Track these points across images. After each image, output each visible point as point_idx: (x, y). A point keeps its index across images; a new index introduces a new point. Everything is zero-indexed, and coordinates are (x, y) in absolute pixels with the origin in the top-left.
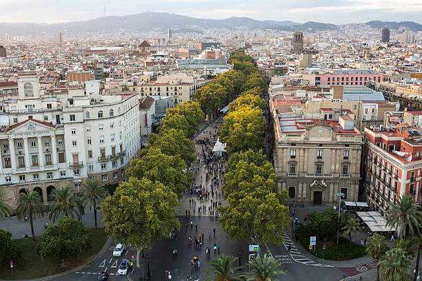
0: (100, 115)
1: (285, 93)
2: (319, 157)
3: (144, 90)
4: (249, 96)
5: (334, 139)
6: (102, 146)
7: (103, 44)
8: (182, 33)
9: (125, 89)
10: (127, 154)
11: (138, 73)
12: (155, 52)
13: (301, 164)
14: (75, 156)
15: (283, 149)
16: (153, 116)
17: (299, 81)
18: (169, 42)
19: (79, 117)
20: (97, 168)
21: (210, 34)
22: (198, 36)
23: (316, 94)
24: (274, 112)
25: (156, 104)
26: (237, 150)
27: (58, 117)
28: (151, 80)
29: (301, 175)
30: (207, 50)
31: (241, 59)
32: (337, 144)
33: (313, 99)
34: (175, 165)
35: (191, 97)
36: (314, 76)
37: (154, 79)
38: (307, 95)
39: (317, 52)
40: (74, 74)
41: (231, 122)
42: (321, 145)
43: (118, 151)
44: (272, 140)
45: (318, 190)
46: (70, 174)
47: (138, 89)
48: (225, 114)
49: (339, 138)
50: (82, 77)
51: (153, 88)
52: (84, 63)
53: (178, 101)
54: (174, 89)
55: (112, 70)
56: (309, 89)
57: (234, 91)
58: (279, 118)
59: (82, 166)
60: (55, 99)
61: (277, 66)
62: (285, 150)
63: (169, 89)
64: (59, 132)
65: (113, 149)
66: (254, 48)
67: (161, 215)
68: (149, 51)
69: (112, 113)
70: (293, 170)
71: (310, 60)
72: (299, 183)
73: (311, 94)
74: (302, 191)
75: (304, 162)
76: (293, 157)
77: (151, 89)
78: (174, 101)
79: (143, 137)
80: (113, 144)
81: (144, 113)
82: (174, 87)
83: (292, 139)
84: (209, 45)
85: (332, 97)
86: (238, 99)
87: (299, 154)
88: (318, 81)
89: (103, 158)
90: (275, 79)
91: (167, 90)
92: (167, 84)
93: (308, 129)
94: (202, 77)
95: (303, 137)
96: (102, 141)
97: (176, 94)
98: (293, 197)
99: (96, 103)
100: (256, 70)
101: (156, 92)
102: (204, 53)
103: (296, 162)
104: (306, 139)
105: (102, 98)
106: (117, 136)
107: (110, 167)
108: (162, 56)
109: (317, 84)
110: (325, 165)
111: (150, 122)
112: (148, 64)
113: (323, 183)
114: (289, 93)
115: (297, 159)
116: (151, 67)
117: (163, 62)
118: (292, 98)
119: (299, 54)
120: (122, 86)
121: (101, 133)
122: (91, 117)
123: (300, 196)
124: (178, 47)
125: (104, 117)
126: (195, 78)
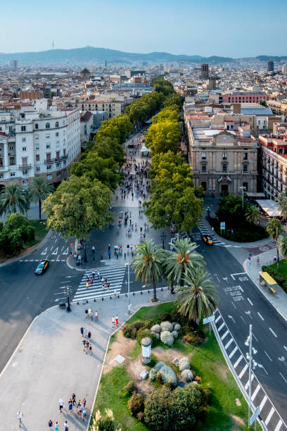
0: (48, 126)
1: (196, 109)
2: (224, 158)
3: (84, 106)
4: (168, 111)
5: (236, 144)
6: (48, 151)
7: (51, 70)
8: (115, 63)
9: (70, 105)
10: (69, 157)
11: (80, 93)
12: (93, 77)
13: (211, 163)
14: (25, 159)
15: (196, 152)
16: (92, 127)
17: (206, 100)
18: (105, 69)
19: (30, 128)
21: (137, 64)
22: (128, 65)
23: (220, 109)
24: (188, 124)
25: (94, 117)
26: (159, 151)
27: (10, 128)
28: (90, 98)
29: (211, 172)
30: (135, 77)
31: (161, 83)
32: (238, 148)
33: (218, 114)
34: (110, 166)
35: (122, 111)
36: (218, 96)
37: (92, 97)
38: (213, 111)
39: (219, 78)
40: (26, 94)
41: (154, 132)
42: (224, 149)
43: (61, 154)
45: (225, 184)
46: (19, 174)
47: (80, 105)
48: (149, 125)
49: (239, 144)
50: (33, 95)
51: (92, 105)
52: (35, 84)
53: (112, 115)
54: (108, 106)
55: (58, 91)
56: (214, 106)
57: (156, 107)
58: (192, 128)
59: (30, 168)
60: (9, 114)
61: (189, 89)
62: (197, 153)
63: (105, 106)
64: (11, 140)
65: (58, 153)
66: (171, 75)
67: (97, 208)
68: (88, 76)
69: (57, 125)
70: (204, 168)
71: (214, 84)
72: (209, 178)
73: (216, 110)
74: (212, 185)
75: (213, 162)
76: (204, 158)
77: (90, 106)
78: (109, 115)
80: (58, 149)
81: (84, 124)
82: (108, 104)
83: (203, 144)
84: (136, 73)
85: (232, 113)
86: (160, 113)
87: (209, 156)
88: (221, 100)
89: (49, 161)
90: (187, 99)
91: (103, 106)
92: (103, 102)
93: (215, 136)
94: (131, 96)
95: (211, 143)
96: (48, 147)
97: (110, 110)
98: (205, 190)
99: (44, 117)
100: (173, 91)
101: (94, 108)
102: (132, 79)
103: (206, 162)
104: (214, 144)
105: (50, 113)
106: (61, 143)
107: (54, 168)
108: (100, 81)
109: (220, 102)
110: (229, 164)
111: (89, 131)
112: (88, 86)
113: (229, 179)
114: (199, 109)
115: (207, 160)
116: (90, 89)
117: (100, 85)
118: (201, 113)
119: (206, 79)
120: (67, 103)
121: (48, 141)
122: (39, 128)
123: (210, 189)
124: (112, 74)
125: (51, 127)
126: (125, 98)
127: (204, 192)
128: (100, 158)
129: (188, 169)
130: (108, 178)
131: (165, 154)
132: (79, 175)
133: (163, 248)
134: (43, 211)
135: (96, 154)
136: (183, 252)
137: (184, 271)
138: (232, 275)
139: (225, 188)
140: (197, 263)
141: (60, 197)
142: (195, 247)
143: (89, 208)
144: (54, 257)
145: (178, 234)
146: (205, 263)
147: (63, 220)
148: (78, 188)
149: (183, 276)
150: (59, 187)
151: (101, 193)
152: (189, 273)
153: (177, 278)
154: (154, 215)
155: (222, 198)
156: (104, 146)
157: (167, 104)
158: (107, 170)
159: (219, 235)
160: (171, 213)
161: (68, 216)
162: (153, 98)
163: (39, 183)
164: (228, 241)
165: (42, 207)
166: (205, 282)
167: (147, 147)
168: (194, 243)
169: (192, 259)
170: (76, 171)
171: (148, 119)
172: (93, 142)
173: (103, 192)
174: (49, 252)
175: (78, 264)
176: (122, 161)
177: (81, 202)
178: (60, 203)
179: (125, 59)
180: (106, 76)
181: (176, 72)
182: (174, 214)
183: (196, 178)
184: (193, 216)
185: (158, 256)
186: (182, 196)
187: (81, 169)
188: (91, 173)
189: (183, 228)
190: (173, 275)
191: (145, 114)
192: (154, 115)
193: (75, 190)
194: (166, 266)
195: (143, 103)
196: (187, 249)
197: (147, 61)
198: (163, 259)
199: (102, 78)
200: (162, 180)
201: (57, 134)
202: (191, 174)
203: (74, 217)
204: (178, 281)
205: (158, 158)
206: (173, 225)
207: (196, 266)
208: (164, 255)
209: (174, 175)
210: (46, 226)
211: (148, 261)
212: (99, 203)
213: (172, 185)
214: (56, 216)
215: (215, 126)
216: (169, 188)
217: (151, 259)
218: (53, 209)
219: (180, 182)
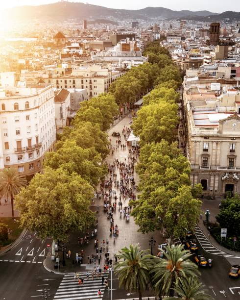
0: (16, 107)
1: (199, 86)
2: (232, 151)
3: (59, 82)
4: (162, 88)
6: (18, 138)
7: (17, 35)
8: (97, 24)
9: (41, 81)
10: (43, 146)
11: (53, 66)
12: (69, 43)
13: (214, 157)
15: (196, 142)
16: (69, 109)
17: (214, 74)
18: (84, 33)
20: (14, 160)
21: (125, 25)
22: (113, 27)
23: (231, 87)
24: (188, 106)
25: (72, 97)
26: (150, 141)
28: (66, 72)
29: (214, 168)
30: (122, 42)
31: (156, 51)
33: (228, 92)
34: (91, 157)
35: (105, 89)
36: (230, 68)
37: (69, 70)
38: (221, 88)
39: (234, 44)
41: (144, 116)
42: (233, 138)
43: (34, 143)
44: (185, 134)
45: (230, 183)
47: (54, 81)
48: (138, 107)
51: (68, 80)
53: (93, 93)
54: (89, 81)
55: (27, 62)
56: (223, 82)
57: (148, 85)
58: (193, 111)
61: (192, 58)
62: (198, 143)
63: (84, 82)
65: (30, 141)
66: (169, 40)
67: (75, 206)
68: (63, 43)
69: (27, 105)
70: (205, 163)
71: (226, 51)
72: (211, 175)
73: (226, 87)
74: (214, 184)
75: (216, 155)
76: (206, 150)
77: (66, 82)
78: (89, 94)
79: (59, 129)
80: (29, 136)
81: (59, 105)
82: (88, 80)
83: (205, 133)
84: (124, 37)
86: (152, 92)
87: (212, 147)
88: (234, 74)
89: (19, 150)
90: (190, 72)
91: (82, 83)
92: (81, 77)
93: (222, 122)
94: (117, 69)
95: (216, 130)
96: (18, 133)
97: (91, 87)
98: (205, 189)
99: (12, 95)
100: (170, 62)
101: (71, 84)
102: (118, 45)
103: (209, 155)
104: (219, 132)
105: (18, 90)
106: (33, 128)
107: (26, 159)
108: (77, 48)
109: (232, 77)
110: (237, 158)
111: (66, 114)
112: (63, 56)
113: (235, 176)
114: (204, 86)
115: (210, 152)
116: (67, 59)
117: (77, 55)
118: (206, 91)
119: (215, 45)
120: (38, 78)
121: (17, 125)
122: (7, 109)
123: (212, 189)
124: (93, 39)
125: (20, 109)
126: (110, 71)
127: (203, 192)
128: (78, 148)
129: (185, 163)
130: (88, 172)
131: (158, 144)
132: (55, 167)
133: (152, 254)
134: (16, 206)
135: (74, 142)
136: (174, 260)
137: (175, 281)
138: (230, 289)
139: (230, 188)
140: (190, 272)
141: (34, 192)
142: (188, 255)
143: (67, 206)
144: (30, 258)
145: (169, 240)
146: (200, 274)
147: (39, 218)
148: (54, 182)
149: (173, 285)
150: (32, 180)
151: (80, 189)
152: (180, 282)
153: (166, 287)
154: (141, 217)
155: (226, 201)
156: (83, 132)
157: (163, 80)
158: (87, 163)
159: (219, 242)
160: (162, 215)
161: (44, 214)
162: (145, 72)
163: (10, 176)
164: (229, 251)
165: (14, 202)
166: (198, 293)
167: (136, 135)
168: (189, 251)
169: (184, 268)
170: (51, 162)
171: (138, 100)
172: (70, 128)
173: (83, 187)
174: (24, 253)
175: (56, 268)
176: (105, 153)
177: (57, 198)
178: (34, 199)
179: (109, 18)
180: (85, 41)
181: (175, 35)
182: (166, 216)
183: (194, 175)
184: (189, 219)
185: (145, 262)
186: (176, 196)
187: (56, 160)
188: (69, 165)
189: (175, 232)
190: (162, 283)
191: (134, 93)
192: (146, 94)
193: (51, 184)
194: (154, 273)
195: (132, 78)
196: (179, 256)
197: (139, 20)
198: (150, 266)
199: (81, 45)
200: (153, 176)
201: (28, 118)
202: (189, 169)
203: (50, 215)
204: (167, 291)
205: (148, 148)
206: (164, 230)
207: (188, 275)
208: (151, 261)
209: (168, 169)
210: (19, 224)
211: (134, 267)
212: (78, 200)
213: (165, 183)
214: (30, 212)
215: (223, 109)
216: (160, 185)
217: (137, 265)
218: (27, 205)
219: (174, 179)
